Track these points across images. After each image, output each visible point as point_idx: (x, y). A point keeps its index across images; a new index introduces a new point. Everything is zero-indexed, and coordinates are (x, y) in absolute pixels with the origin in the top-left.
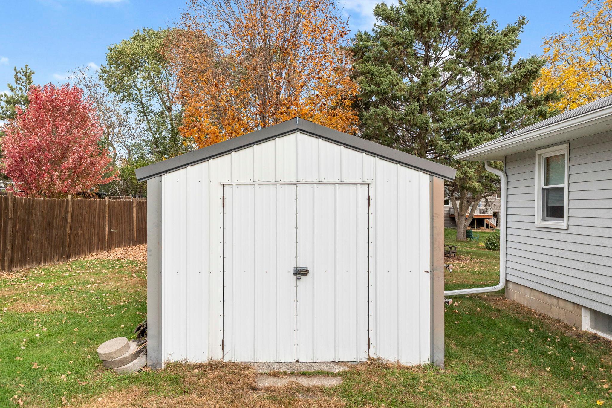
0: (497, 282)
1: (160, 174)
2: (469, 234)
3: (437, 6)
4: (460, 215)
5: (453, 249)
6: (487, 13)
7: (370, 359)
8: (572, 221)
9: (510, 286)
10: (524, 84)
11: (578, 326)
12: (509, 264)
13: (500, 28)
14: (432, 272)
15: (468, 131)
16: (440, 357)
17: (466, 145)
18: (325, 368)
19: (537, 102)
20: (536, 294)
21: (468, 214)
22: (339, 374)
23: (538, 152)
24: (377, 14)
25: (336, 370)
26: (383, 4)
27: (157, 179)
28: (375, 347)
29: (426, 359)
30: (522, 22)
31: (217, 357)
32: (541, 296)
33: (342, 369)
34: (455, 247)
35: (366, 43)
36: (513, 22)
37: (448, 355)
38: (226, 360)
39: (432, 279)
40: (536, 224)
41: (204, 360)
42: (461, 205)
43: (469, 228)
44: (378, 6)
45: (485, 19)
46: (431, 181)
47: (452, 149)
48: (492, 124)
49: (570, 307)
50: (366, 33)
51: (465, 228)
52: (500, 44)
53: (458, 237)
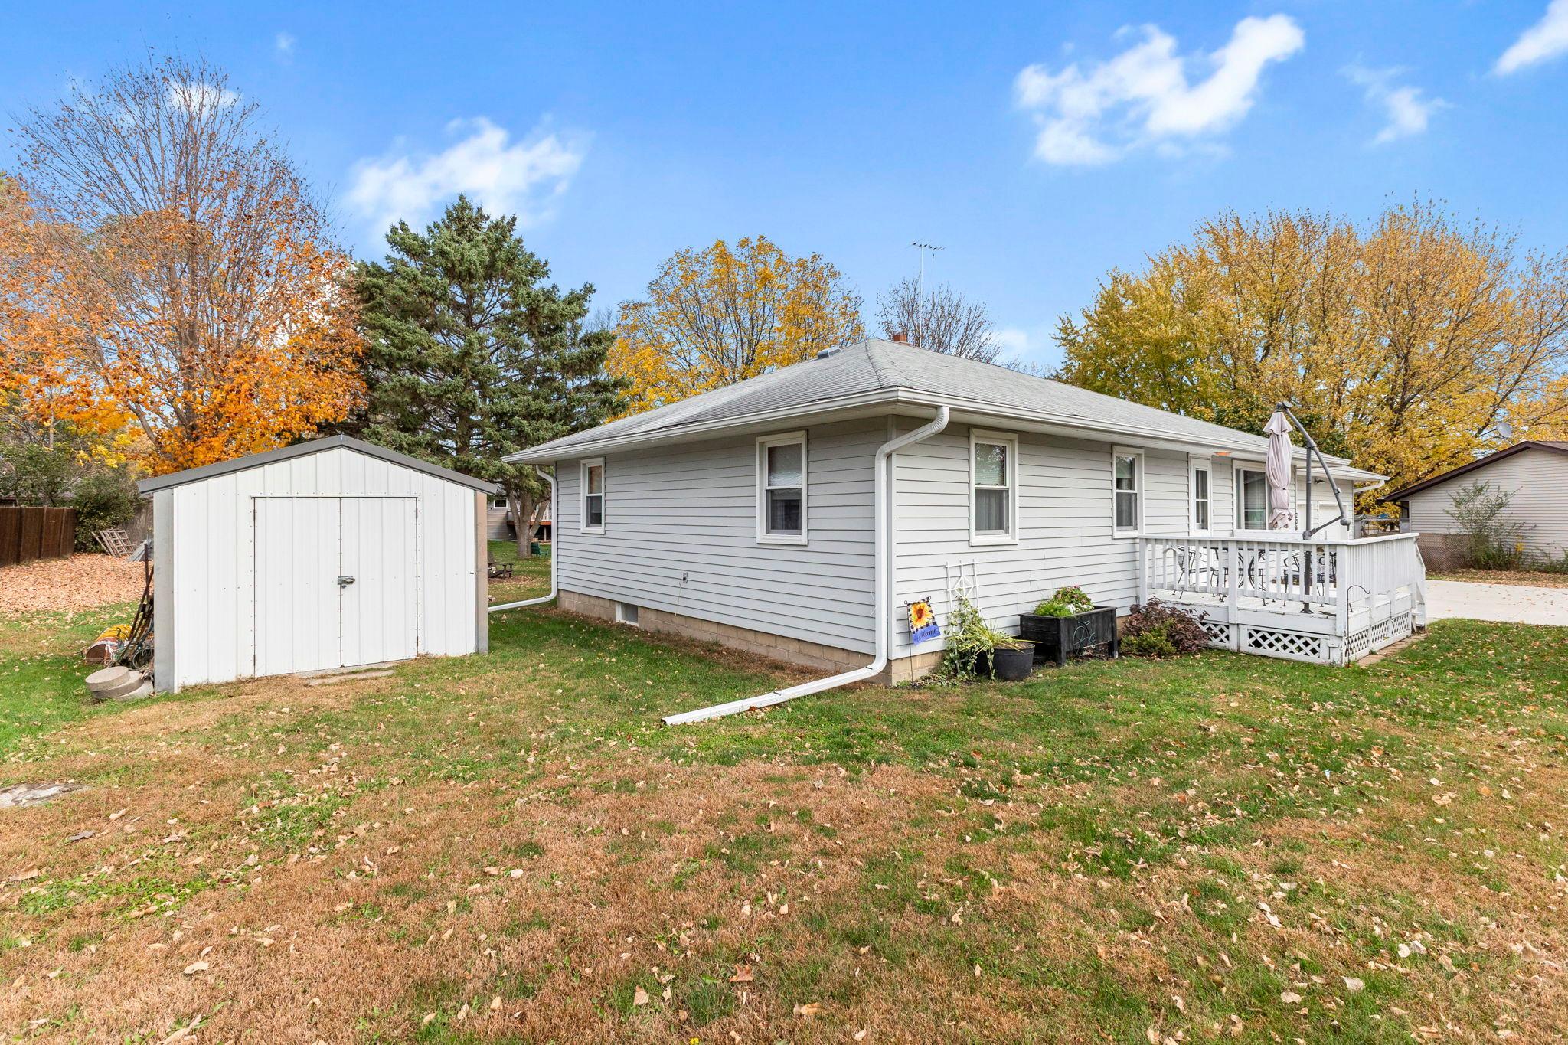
0: (549, 592)
1: (172, 486)
2: (534, 549)
3: (481, 253)
4: (522, 522)
5: (508, 567)
6: (549, 267)
7: (419, 655)
8: (609, 527)
9: (562, 594)
10: (590, 365)
11: (613, 620)
12: (561, 572)
13: (564, 293)
14: (477, 573)
15: (524, 418)
16: (485, 645)
17: (524, 440)
18: (374, 667)
19: (605, 388)
20: (583, 598)
21: (533, 519)
22: (389, 669)
23: (583, 462)
24: (392, 242)
25: (386, 666)
26: (402, 224)
27: (167, 491)
28: (424, 644)
29: (470, 648)
30: (589, 289)
31: (247, 672)
32: (587, 598)
33: (392, 665)
34: (511, 565)
35: (375, 280)
36: (579, 288)
37: (491, 649)
38: (258, 675)
39: (477, 579)
40: (582, 530)
41: (231, 678)
42: (523, 507)
43: (536, 540)
44: (394, 230)
45: (546, 273)
46: (475, 495)
47: (504, 438)
48: (552, 411)
49: (608, 604)
50: (373, 264)
51: (529, 540)
52: (562, 315)
53: (519, 552)
